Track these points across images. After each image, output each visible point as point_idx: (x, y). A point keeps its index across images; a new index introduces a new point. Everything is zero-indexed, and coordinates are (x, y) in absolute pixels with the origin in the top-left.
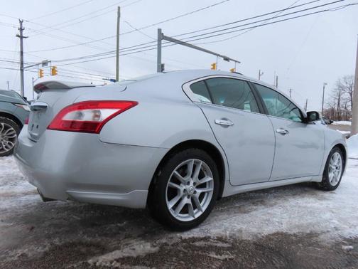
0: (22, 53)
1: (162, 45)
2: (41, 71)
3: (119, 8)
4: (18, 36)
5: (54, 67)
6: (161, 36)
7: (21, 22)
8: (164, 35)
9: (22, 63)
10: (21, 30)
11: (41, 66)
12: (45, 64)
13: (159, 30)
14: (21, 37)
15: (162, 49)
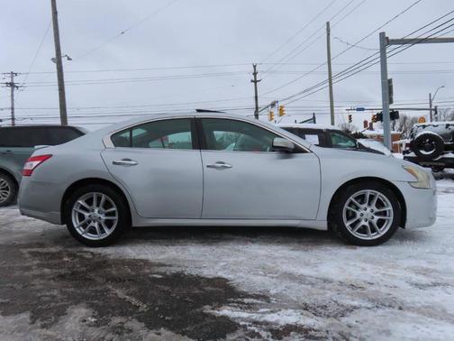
0: (256, 97)
1: (388, 55)
2: (271, 113)
3: (328, 23)
4: (252, 81)
5: (282, 107)
6: (385, 42)
7: (255, 67)
8: (390, 38)
9: (257, 108)
10: (255, 74)
11: (270, 108)
12: (273, 105)
13: (382, 35)
14: (255, 82)
15: (388, 60)
